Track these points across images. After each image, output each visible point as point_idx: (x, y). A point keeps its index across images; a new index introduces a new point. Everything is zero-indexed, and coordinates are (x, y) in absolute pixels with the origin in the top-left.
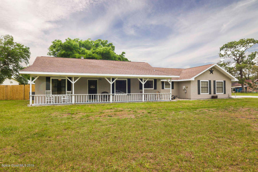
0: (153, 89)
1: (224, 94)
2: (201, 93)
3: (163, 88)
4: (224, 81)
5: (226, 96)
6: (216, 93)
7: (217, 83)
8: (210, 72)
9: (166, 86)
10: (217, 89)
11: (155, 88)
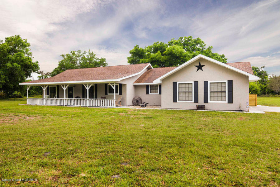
0: (118, 94)
1: (228, 103)
2: (178, 101)
3: (148, 93)
4: (228, 81)
5: (234, 106)
6: (209, 101)
7: (212, 85)
8: (197, 68)
9: (152, 90)
10: (212, 94)
11: (121, 93)
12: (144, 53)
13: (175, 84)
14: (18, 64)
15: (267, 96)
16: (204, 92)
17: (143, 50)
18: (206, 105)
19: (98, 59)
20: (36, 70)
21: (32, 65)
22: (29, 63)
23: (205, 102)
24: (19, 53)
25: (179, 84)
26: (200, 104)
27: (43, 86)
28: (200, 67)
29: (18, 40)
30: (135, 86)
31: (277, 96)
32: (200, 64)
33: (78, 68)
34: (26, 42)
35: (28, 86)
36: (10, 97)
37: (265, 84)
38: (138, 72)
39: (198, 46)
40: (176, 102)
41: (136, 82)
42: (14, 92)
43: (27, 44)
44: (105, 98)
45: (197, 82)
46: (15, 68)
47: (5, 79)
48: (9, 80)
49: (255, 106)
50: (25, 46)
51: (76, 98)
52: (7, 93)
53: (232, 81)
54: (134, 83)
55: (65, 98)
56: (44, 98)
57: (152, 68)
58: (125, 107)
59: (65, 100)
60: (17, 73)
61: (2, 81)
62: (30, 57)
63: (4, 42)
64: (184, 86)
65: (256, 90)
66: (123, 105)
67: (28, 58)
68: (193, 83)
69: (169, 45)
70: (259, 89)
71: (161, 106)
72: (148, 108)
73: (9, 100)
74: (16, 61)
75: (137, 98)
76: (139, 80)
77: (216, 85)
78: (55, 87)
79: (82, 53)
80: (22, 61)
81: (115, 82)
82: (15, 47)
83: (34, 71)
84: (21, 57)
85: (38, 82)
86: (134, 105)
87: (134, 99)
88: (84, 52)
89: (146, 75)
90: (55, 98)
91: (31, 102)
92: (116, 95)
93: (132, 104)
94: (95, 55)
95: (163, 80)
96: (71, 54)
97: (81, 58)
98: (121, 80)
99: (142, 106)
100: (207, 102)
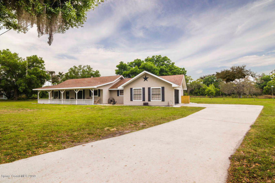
0: (98, 96)
1: (162, 101)
2: (133, 100)
3: (118, 95)
4: (162, 87)
5: (165, 103)
6: (151, 100)
7: (153, 90)
8: (144, 79)
9: (121, 93)
10: (153, 96)
11: (99, 96)
12: (127, 67)
13: (131, 89)
14: (35, 75)
15: (221, 97)
16: (148, 95)
17: (126, 65)
18: (149, 102)
19: (94, 71)
20: (49, 79)
21: (45, 76)
22: (43, 75)
23: (149, 101)
24: (35, 68)
25: (134, 89)
26: (146, 102)
27: (48, 91)
28: (146, 79)
29: (35, 58)
30: (110, 91)
31: (228, 97)
32: (146, 77)
33: (78, 78)
34: (41, 60)
35: (39, 91)
36: (30, 99)
37: (220, 89)
38: (112, 81)
39: (165, 62)
40: (132, 101)
41: (111, 88)
42: (32, 95)
43: (41, 61)
44: (89, 98)
45: (144, 88)
46: (33, 78)
47: (25, 86)
48: (27, 87)
49: (188, 103)
50: (40, 63)
51: (71, 99)
52: (27, 96)
53: (164, 87)
54: (109, 89)
55: (62, 99)
56: (49, 99)
57: (124, 78)
58: (102, 105)
59: (62, 100)
60: (33, 82)
61: (23, 88)
62: (44, 70)
63: (26, 60)
64: (137, 90)
65: (212, 92)
66: (101, 103)
67: (42, 71)
68: (142, 88)
69: (145, 61)
70: (215, 92)
71: (123, 104)
72: (116, 105)
73: (28, 101)
74: (33, 74)
75: (111, 99)
76: (113, 87)
77: (155, 90)
78: (58, 92)
79: (82, 67)
80: (38, 73)
81: (93, 88)
82: (33, 63)
83: (47, 80)
84: (37, 70)
85: (45, 88)
86: (109, 103)
87: (109, 99)
88: (84, 66)
89: (118, 84)
90: (58, 99)
91: (40, 101)
92: (94, 97)
93: (108, 103)
94: (92, 68)
95: (125, 87)
96: (74, 68)
97: (81, 71)
98: (97, 87)
99: (113, 104)
100: (150, 101)
